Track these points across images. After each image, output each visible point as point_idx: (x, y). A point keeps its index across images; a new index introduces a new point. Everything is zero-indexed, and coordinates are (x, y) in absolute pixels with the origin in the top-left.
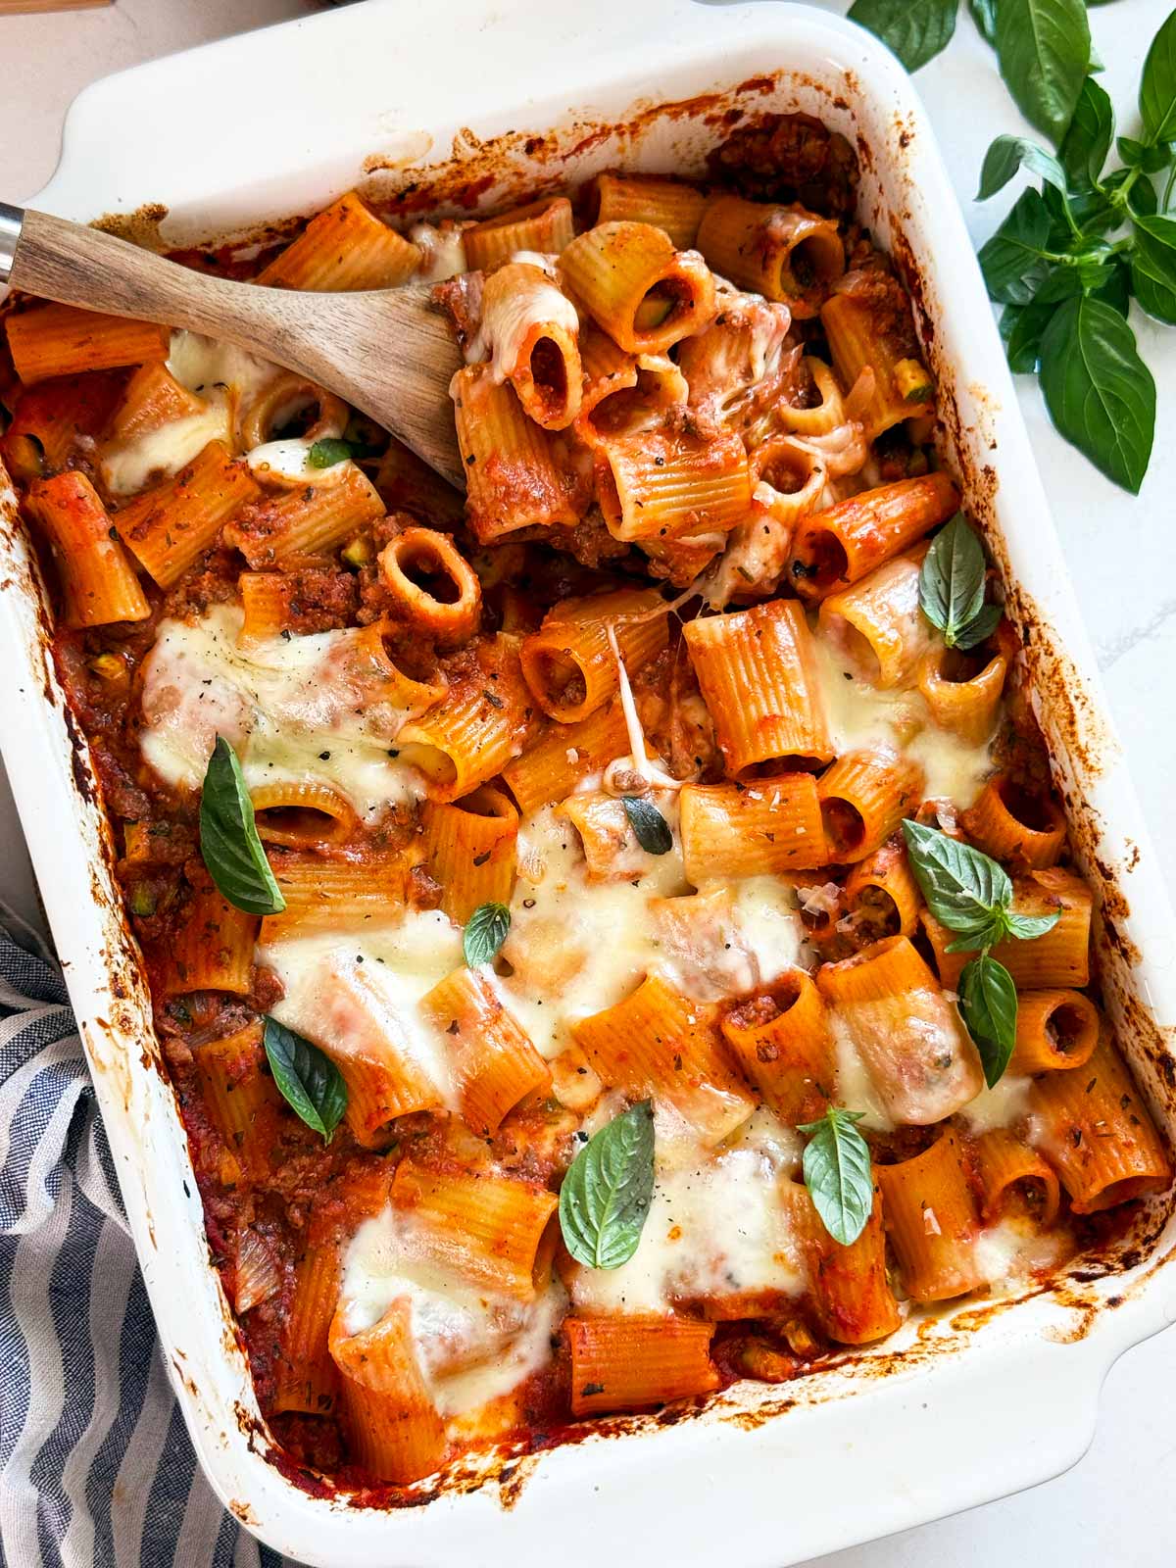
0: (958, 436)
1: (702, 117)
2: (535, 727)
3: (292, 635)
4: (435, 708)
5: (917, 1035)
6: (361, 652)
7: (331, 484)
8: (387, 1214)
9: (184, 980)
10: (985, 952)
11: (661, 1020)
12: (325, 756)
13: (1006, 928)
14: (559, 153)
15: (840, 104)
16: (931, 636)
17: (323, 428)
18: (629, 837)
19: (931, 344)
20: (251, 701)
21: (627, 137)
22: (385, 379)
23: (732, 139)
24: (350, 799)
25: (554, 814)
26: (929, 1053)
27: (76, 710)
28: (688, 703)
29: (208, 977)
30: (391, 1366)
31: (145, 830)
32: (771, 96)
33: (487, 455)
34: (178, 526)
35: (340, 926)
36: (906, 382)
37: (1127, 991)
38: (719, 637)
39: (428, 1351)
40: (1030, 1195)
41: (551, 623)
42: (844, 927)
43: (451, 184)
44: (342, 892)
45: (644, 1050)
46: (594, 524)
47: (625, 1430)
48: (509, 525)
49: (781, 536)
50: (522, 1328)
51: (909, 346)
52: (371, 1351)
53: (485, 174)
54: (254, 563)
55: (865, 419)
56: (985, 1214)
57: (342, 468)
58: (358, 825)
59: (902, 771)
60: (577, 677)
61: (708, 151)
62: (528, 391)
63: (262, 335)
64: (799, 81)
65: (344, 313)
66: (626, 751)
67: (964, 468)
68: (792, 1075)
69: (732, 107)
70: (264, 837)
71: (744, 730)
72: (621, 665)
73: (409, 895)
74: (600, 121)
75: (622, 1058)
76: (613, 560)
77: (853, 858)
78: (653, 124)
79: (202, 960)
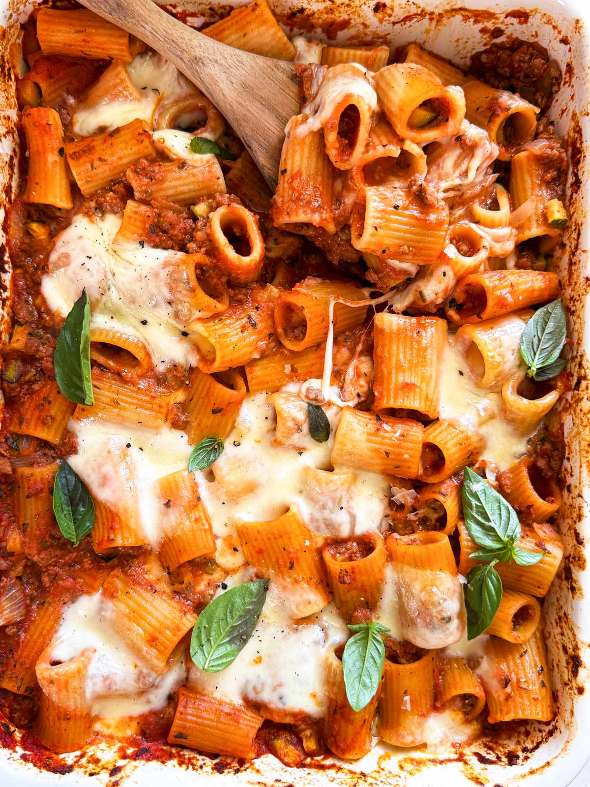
0: (573, 254)
1: (480, 26)
2: (272, 344)
3: (145, 245)
4: (217, 316)
5: (435, 599)
6: (180, 268)
7: (198, 164)
8: (97, 597)
9: (20, 426)
10: (493, 563)
11: (290, 538)
12: (144, 323)
13: (511, 555)
14: (392, 19)
15: (565, 41)
16: (519, 366)
17: (205, 131)
18: (305, 428)
19: (575, 196)
20: (110, 276)
21: (434, 22)
22: (250, 108)
23: (490, 48)
24: (151, 352)
25: (267, 398)
26: (439, 612)
27: (10, 249)
28: (363, 358)
29: (35, 429)
30: (67, 690)
31: (27, 332)
32: (524, 26)
33: (295, 171)
34: (100, 159)
35: (121, 422)
36: (553, 213)
37: (564, 609)
38: (395, 328)
39: (94, 684)
40: (467, 702)
41: (298, 288)
42: (412, 516)
43: (325, 16)
44: (129, 403)
45: (274, 551)
46: (344, 238)
47: (193, 765)
48: (294, 219)
49: (450, 280)
50: (153, 686)
51: (560, 192)
52: (57, 679)
53: (346, 17)
54: (137, 195)
55: (520, 228)
56: (438, 705)
57: (208, 157)
58: (152, 368)
59: (474, 439)
60: (303, 324)
61: (474, 52)
62: (332, 137)
63: (186, 57)
64: (545, 20)
65: (240, 62)
66: (320, 376)
67: (571, 273)
68: (355, 593)
69: (499, 26)
70: (94, 358)
71: (392, 386)
72: (331, 327)
73: (169, 418)
74: (422, 5)
75: (260, 552)
76: (347, 263)
77: (431, 480)
78: (452, 18)
79: (35, 418)
